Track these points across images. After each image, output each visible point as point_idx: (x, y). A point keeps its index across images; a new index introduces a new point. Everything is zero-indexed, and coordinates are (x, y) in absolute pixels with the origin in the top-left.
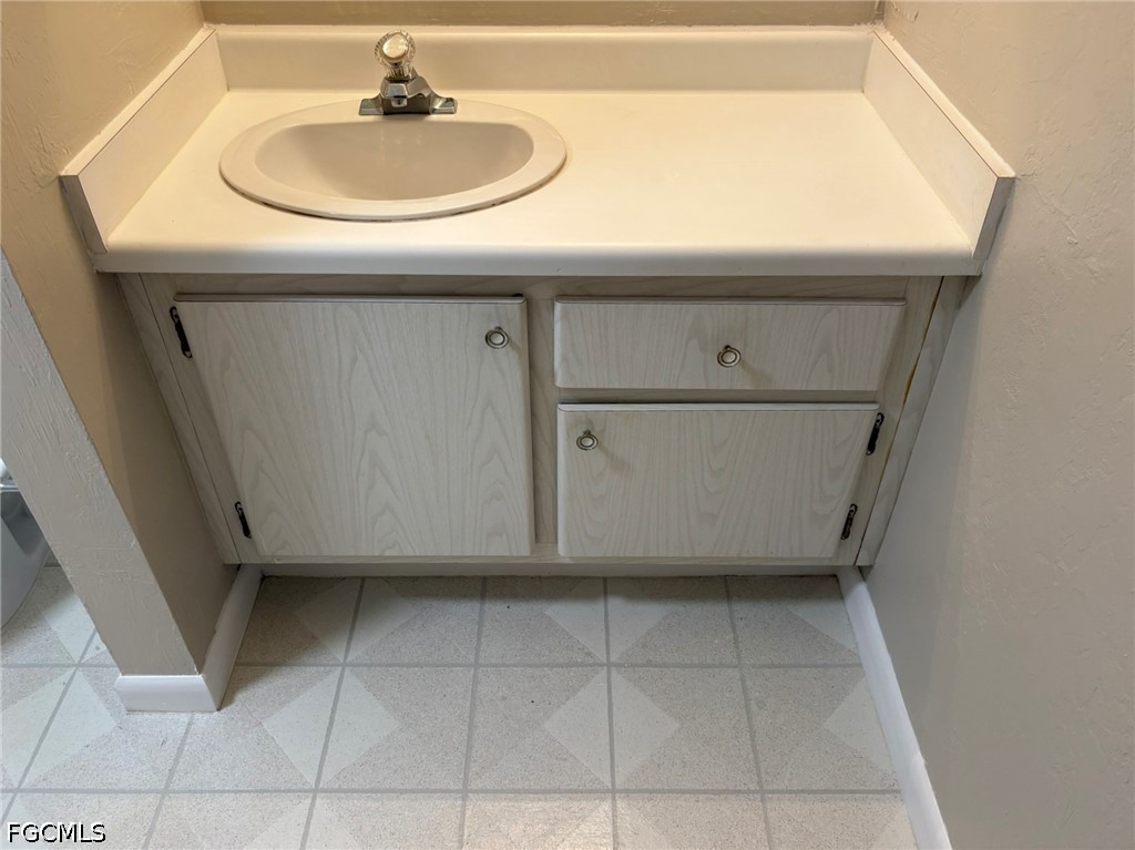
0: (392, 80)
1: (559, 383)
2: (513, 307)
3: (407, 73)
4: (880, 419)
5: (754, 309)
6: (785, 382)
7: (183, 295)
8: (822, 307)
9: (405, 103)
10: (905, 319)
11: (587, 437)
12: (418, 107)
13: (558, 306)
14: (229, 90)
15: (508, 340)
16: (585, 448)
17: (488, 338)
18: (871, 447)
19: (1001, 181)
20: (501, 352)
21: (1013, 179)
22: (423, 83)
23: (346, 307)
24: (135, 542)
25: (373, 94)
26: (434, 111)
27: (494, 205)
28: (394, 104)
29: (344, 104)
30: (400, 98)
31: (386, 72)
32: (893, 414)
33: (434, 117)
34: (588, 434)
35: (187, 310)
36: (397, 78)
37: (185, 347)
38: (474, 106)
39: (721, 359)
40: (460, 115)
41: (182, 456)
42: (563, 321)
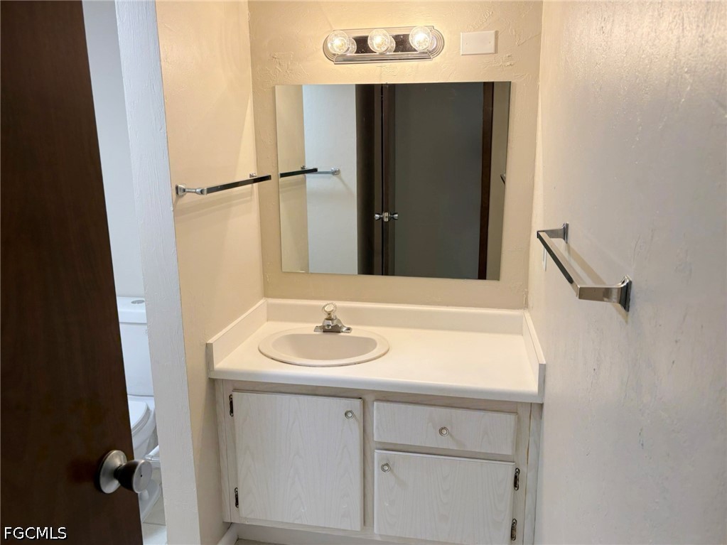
0: (327, 319)
1: (376, 439)
2: (357, 403)
3: (332, 317)
4: (518, 472)
5: (454, 411)
6: (471, 447)
7: (235, 390)
8: (482, 413)
9: (330, 327)
10: (519, 421)
11: (386, 466)
12: (335, 330)
13: (375, 403)
14: (267, 321)
15: (354, 415)
16: (384, 471)
17: (346, 414)
18: (516, 485)
19: (540, 365)
20: (351, 420)
21: (545, 365)
22: (339, 321)
23: (294, 398)
24: (195, 489)
25: (321, 325)
26: (342, 332)
27: (355, 364)
28: (326, 328)
29: (309, 328)
30: (328, 325)
31: (326, 316)
32: (523, 469)
33: (342, 334)
34: (387, 465)
35: (236, 396)
36: (329, 319)
37: (232, 411)
38: (358, 331)
39: (440, 431)
40: (352, 334)
41: (219, 461)
42: (378, 410)
